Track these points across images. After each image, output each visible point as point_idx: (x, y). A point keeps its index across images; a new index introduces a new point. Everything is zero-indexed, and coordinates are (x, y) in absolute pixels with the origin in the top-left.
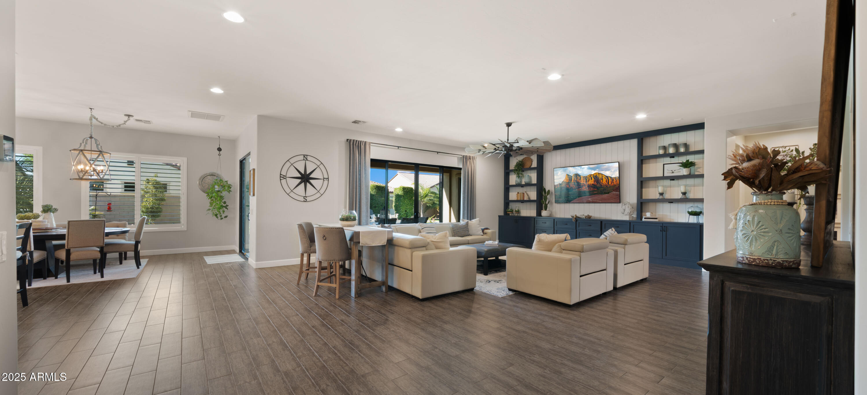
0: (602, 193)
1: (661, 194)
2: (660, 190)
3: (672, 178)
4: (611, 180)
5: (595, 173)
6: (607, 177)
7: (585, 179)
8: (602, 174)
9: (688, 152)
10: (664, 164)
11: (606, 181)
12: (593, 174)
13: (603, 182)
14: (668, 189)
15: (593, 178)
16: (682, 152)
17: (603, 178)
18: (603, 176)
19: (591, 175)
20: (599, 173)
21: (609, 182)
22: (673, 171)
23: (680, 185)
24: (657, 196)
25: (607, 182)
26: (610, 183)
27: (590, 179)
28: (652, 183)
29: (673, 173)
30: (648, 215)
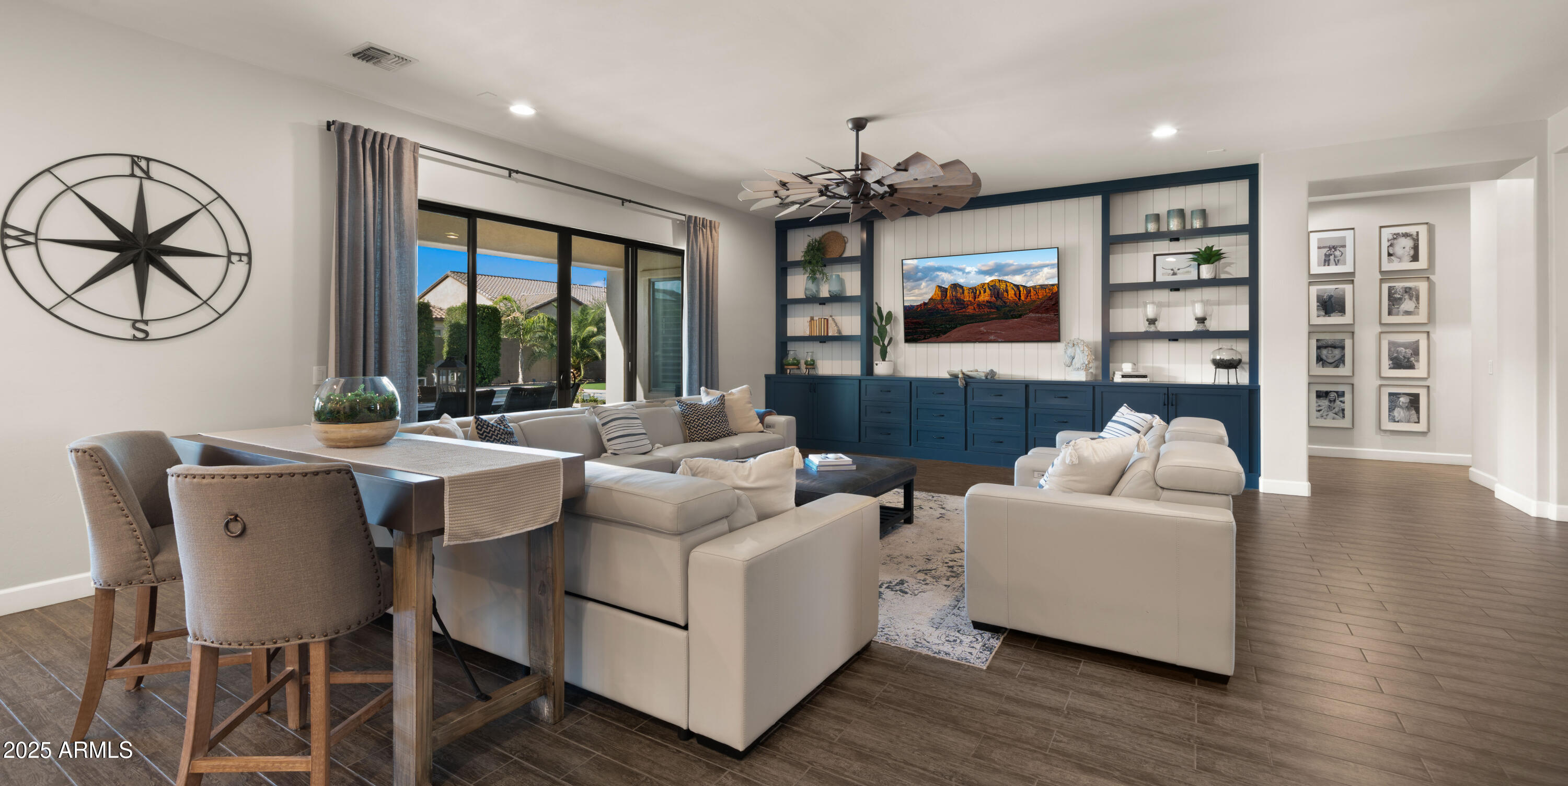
0: (1006, 317)
1: (1152, 322)
2: (1151, 311)
3: (1175, 287)
4: (1025, 292)
5: (992, 281)
6: (1017, 286)
7: (973, 292)
8: (1006, 282)
9: (1207, 231)
10: (1155, 256)
11: (1015, 294)
12: (987, 282)
13: (1009, 296)
14: (1165, 311)
15: (987, 290)
16: (1197, 229)
17: (1009, 288)
18: (1008, 284)
19: (984, 284)
20: (999, 280)
21: (1020, 296)
22: (1176, 270)
23: (1193, 302)
24: (1143, 327)
25: (1018, 296)
26: (1023, 298)
27: (982, 292)
28: (1128, 297)
29: (1174, 274)
30: (1127, 368)
